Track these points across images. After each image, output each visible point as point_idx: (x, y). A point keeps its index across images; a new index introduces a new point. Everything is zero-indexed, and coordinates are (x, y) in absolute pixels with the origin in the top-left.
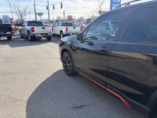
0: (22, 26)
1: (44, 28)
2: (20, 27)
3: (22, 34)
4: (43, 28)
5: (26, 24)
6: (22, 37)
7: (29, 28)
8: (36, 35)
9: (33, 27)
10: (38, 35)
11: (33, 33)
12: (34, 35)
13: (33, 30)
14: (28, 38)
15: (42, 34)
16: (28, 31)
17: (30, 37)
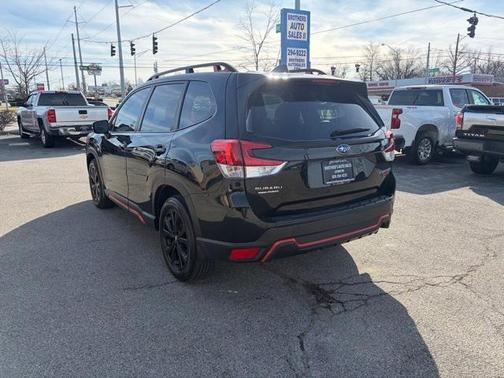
0: (26, 106)
1: (85, 112)
2: (20, 110)
3: (24, 130)
4: (81, 112)
5: (34, 100)
6: (25, 137)
7: (42, 111)
8: (61, 130)
9: (52, 108)
10: (65, 130)
11: (53, 125)
12: (55, 131)
13: (52, 116)
14: (41, 139)
15: (78, 128)
16: (40, 120)
17: (43, 137)
